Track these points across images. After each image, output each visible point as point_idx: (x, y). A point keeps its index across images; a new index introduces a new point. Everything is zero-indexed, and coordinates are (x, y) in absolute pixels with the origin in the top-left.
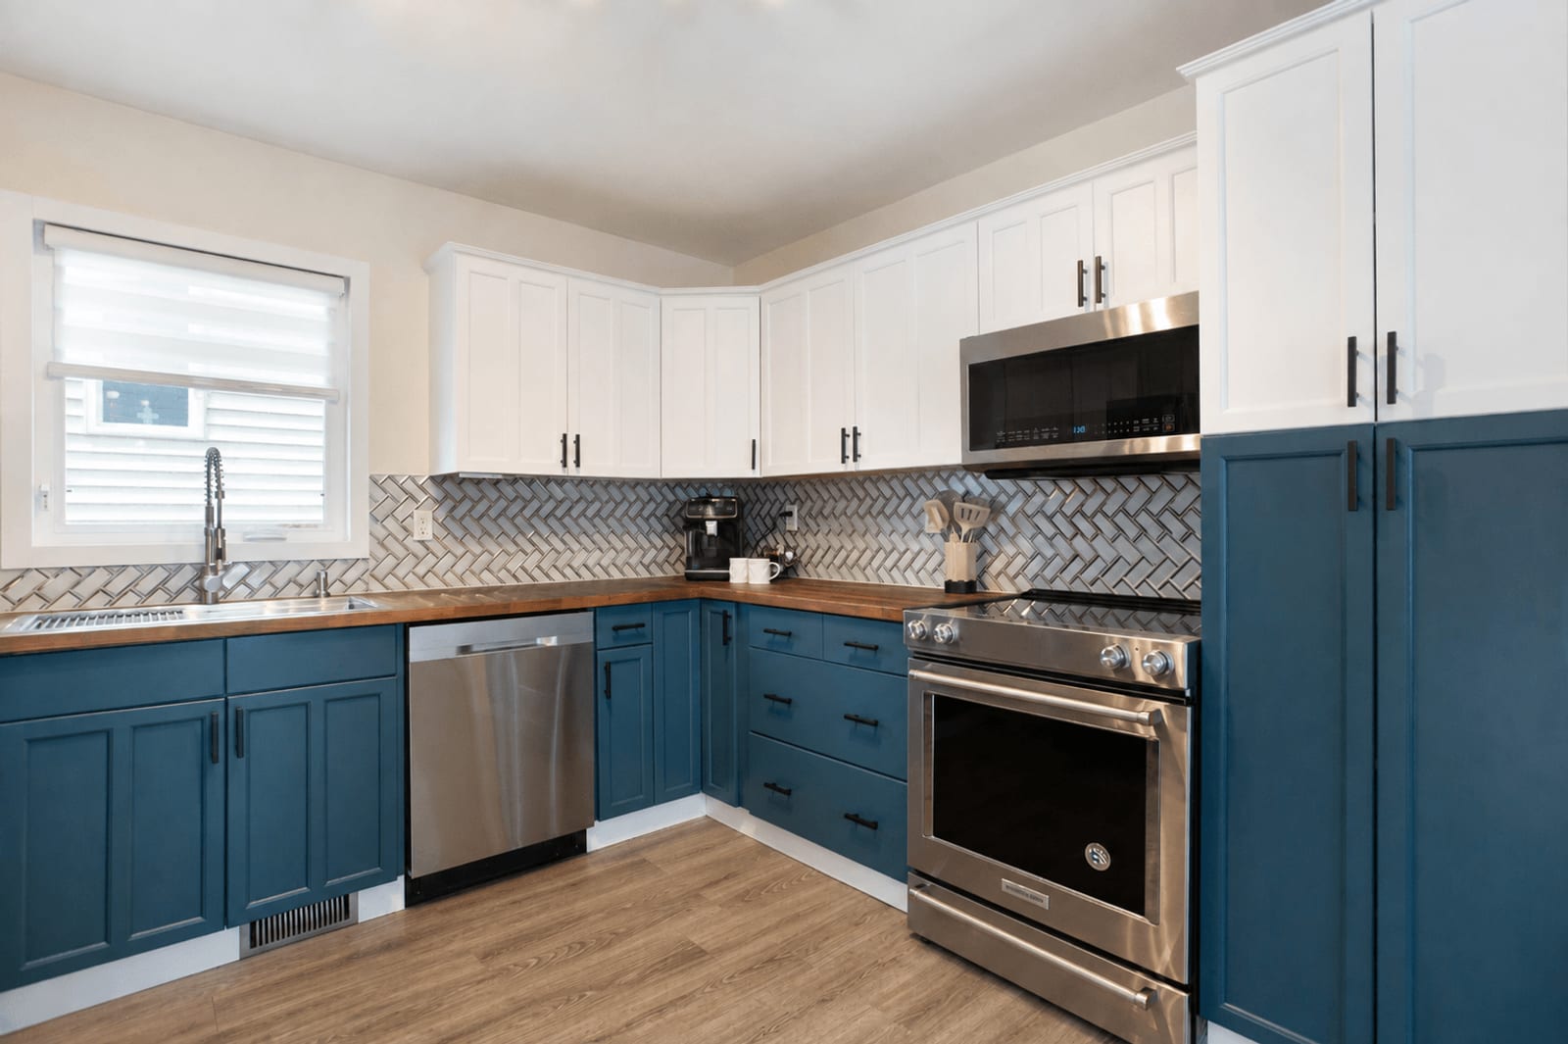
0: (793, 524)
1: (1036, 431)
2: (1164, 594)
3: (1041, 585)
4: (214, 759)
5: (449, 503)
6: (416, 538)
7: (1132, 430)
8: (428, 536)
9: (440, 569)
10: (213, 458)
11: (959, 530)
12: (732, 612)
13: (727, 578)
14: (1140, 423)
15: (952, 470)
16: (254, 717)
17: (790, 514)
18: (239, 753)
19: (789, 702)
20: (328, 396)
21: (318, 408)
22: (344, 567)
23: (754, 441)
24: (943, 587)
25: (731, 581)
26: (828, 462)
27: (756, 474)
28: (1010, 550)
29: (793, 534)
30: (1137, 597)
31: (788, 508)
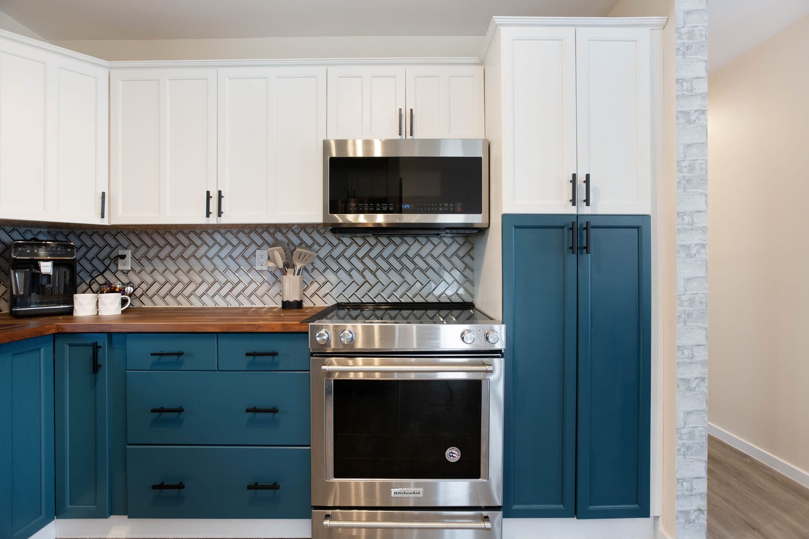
0: (126, 265)
1: (378, 205)
2: (416, 300)
3: (342, 300)
7: (438, 209)
11: (294, 266)
12: (103, 341)
13: (70, 312)
14: (443, 205)
15: (314, 226)
17: (123, 257)
19: (180, 410)
23: (103, 194)
24: (280, 306)
25: (75, 314)
26: (195, 216)
27: (105, 222)
28: (321, 280)
29: (126, 273)
30: (414, 303)
31: (121, 252)
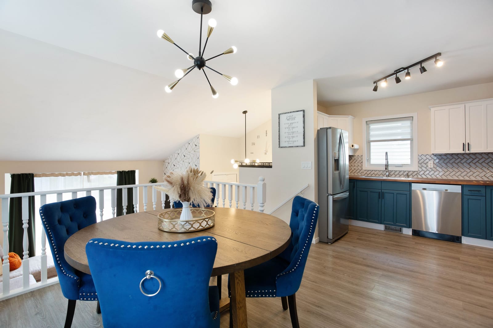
4: (380, 198)
5: (443, 160)
6: (429, 167)
8: (432, 167)
9: (431, 174)
10: (386, 153)
16: (386, 194)
18: (383, 199)
20: (411, 140)
21: (409, 142)
22: (403, 172)
